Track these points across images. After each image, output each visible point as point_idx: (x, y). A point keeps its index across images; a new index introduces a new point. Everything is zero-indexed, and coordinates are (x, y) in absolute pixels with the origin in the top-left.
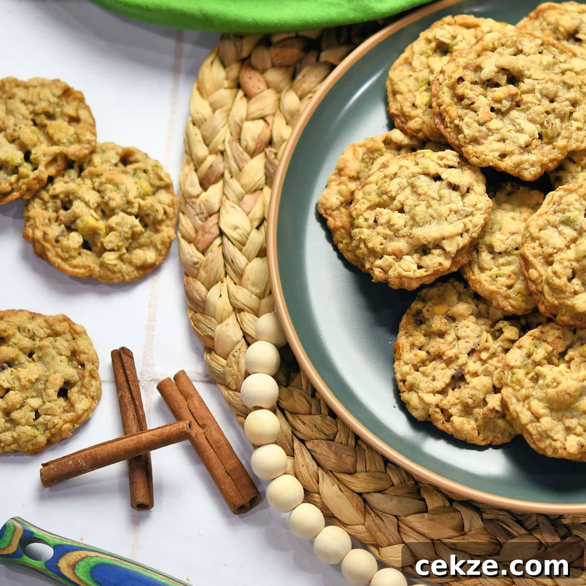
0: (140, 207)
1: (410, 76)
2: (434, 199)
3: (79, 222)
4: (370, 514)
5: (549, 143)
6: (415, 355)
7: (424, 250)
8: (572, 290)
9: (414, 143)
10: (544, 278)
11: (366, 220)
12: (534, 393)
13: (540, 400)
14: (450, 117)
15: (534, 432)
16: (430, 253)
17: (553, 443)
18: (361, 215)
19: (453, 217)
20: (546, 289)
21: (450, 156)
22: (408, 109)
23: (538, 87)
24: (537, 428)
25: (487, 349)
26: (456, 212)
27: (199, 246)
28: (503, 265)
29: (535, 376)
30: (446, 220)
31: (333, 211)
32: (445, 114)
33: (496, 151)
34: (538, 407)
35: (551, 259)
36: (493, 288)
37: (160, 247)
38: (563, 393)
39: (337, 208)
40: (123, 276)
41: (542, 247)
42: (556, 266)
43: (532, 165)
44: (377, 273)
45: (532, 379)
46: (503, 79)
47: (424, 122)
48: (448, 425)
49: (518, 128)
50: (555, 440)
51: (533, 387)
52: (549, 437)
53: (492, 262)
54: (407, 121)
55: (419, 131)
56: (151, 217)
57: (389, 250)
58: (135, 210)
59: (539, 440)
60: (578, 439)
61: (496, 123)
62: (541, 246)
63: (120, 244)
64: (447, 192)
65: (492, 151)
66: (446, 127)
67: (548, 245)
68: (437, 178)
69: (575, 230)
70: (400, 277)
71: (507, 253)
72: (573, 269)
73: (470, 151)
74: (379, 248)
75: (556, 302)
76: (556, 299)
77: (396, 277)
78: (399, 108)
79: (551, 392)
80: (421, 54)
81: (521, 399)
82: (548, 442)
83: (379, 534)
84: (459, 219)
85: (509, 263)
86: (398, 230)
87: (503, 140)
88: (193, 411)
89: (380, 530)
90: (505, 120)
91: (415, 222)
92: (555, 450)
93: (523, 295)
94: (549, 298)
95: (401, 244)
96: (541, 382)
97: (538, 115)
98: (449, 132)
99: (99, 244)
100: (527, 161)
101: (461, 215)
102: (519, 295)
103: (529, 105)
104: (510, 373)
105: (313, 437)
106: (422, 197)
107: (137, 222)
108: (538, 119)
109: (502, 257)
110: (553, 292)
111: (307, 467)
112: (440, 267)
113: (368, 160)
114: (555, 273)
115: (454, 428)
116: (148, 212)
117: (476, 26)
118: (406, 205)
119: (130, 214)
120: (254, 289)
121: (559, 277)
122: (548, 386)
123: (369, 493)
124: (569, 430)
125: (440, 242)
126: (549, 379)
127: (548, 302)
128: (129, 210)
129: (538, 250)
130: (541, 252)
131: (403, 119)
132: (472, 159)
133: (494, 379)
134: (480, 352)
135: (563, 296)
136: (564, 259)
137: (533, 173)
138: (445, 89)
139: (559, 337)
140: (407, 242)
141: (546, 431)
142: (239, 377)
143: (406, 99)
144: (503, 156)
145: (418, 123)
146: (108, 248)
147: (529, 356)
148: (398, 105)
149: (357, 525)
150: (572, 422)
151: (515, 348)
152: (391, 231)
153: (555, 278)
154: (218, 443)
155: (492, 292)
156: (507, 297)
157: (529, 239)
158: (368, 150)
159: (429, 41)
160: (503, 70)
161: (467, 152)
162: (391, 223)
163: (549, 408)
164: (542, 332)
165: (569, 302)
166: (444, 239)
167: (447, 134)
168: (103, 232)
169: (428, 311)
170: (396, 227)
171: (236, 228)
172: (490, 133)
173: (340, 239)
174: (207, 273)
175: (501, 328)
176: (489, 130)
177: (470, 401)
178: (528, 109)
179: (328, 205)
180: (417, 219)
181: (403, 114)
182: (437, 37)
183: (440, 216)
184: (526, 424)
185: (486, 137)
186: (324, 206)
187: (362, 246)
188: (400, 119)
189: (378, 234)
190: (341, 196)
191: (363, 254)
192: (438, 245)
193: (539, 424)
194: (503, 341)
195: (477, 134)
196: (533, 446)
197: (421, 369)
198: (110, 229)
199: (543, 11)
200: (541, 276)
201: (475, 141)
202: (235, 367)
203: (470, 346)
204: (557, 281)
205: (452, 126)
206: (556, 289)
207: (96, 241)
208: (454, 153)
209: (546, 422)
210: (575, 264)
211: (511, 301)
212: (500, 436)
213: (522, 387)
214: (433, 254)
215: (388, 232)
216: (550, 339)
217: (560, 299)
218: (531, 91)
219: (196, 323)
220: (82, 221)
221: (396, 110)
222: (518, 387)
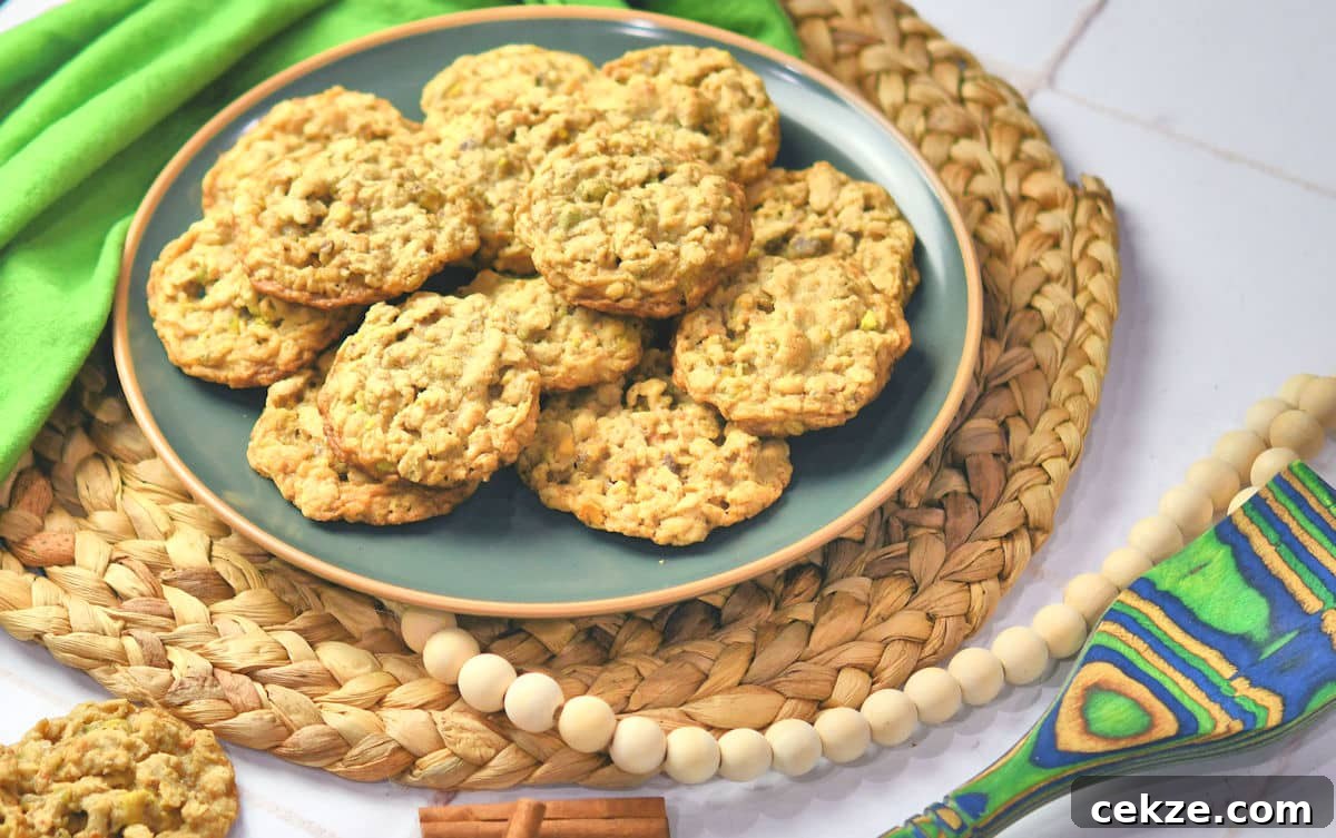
0: (146, 740)
1: (208, 337)
2: (432, 347)
3: (117, 813)
4: (779, 682)
5: (442, 206)
6: (615, 493)
7: (494, 390)
8: (672, 254)
9: (308, 373)
10: (631, 277)
11: (399, 441)
12: (767, 377)
13: (782, 374)
14: (331, 280)
15: (816, 406)
16: (503, 387)
17: (846, 392)
18: (386, 444)
19: (475, 336)
20: (647, 284)
21: (379, 310)
22: (260, 352)
23: (358, 177)
24: (815, 399)
25: (657, 424)
26: (470, 330)
27: (250, 705)
28: (567, 333)
29: (746, 365)
30: (473, 345)
31: (339, 498)
32: (321, 286)
33: (418, 251)
34: (789, 381)
35: (612, 258)
36: (590, 359)
37: (214, 756)
38: (794, 339)
39: (340, 492)
40: (226, 817)
41: (589, 261)
42: (628, 253)
43: (463, 230)
44: (484, 459)
45: (745, 372)
46: (320, 206)
47: (295, 340)
48: (732, 509)
49: (399, 221)
50: (843, 389)
51: (758, 375)
52: (833, 393)
53: (553, 345)
54: (273, 364)
55: (300, 353)
56: (167, 738)
57: (466, 426)
58: (145, 748)
59: (830, 408)
60: (856, 366)
61: (376, 239)
62: (586, 261)
63: (180, 790)
64: (431, 331)
65: (415, 254)
66: (338, 295)
67: (591, 251)
68: (401, 336)
69: (590, 217)
70: (512, 434)
71: (555, 321)
72: (645, 237)
73: (397, 278)
74: (454, 439)
75: (673, 282)
76: (668, 278)
77: (509, 439)
78: (249, 364)
79: (782, 353)
80: (184, 316)
81: (765, 395)
82: (840, 397)
83: (812, 686)
84: (482, 332)
85: (569, 328)
86: (448, 401)
87: (407, 240)
88: (490, 816)
89: (808, 681)
90: (379, 230)
91: (450, 378)
92: (855, 397)
93: (621, 336)
94: (661, 287)
95: (468, 410)
96: (758, 362)
97: (397, 195)
98: (349, 294)
99: (163, 814)
100: (454, 229)
101: (478, 326)
102: (618, 340)
103: (378, 195)
104: (719, 395)
105: (628, 694)
106: (422, 356)
107: (162, 756)
108: (401, 199)
109: (555, 329)
110: (657, 277)
111: (666, 718)
112: (532, 383)
113: (288, 440)
114: (637, 257)
115: (742, 504)
116: (158, 736)
117: (193, 240)
118: (417, 380)
119: (145, 757)
120: (363, 670)
121: (646, 255)
122: (770, 356)
123: (747, 671)
124: (837, 370)
125: (500, 362)
126: (762, 350)
127: (664, 292)
128: (140, 754)
129: (589, 267)
130: (594, 266)
131: (266, 368)
132: (408, 283)
133: (703, 433)
134: (654, 433)
135: (671, 268)
136: (626, 238)
137: (472, 235)
138: (287, 268)
139: (708, 322)
140: (472, 399)
141: (826, 391)
142: (482, 735)
143: (243, 348)
144: (429, 249)
145: (290, 347)
146: (178, 804)
147: (711, 363)
148: (243, 363)
149: (781, 708)
150: (831, 361)
151: (688, 374)
152: (440, 412)
153: (643, 262)
154: (559, 807)
155: (595, 365)
156: (611, 355)
157: (566, 271)
158: (277, 429)
159: (173, 299)
160: (310, 197)
161: (394, 285)
162: (432, 404)
163: (796, 373)
164: (687, 338)
165: (683, 267)
166: (500, 355)
167: (350, 297)
168: (152, 797)
169: (557, 462)
170: (443, 400)
171: (257, 650)
172: (387, 249)
173: (384, 512)
174: (298, 712)
175: (639, 396)
176: (380, 247)
177: (720, 466)
178: (380, 200)
179: (328, 500)
180: (450, 371)
181: (260, 363)
182: (178, 282)
183: (462, 349)
184: (802, 408)
185: (388, 256)
186: (324, 507)
187: (430, 463)
188: (264, 372)
189: (432, 431)
190: (325, 478)
191: (443, 469)
192: (503, 368)
193: (811, 393)
194: (658, 401)
195: (378, 261)
196: (831, 422)
197: (638, 498)
198: (154, 786)
199: (212, 187)
200: (625, 281)
201: (385, 269)
202: (464, 735)
203: (640, 437)
204: (651, 260)
205: (343, 284)
206: (658, 268)
207: (155, 814)
208: (379, 304)
209: (815, 384)
210: (641, 231)
211: (618, 354)
212: (780, 470)
213: (749, 387)
214: (508, 382)
215: (438, 417)
216: (704, 332)
217: (671, 273)
218: (359, 186)
219: (360, 761)
220: (118, 808)
221: (247, 368)
222: (746, 393)
